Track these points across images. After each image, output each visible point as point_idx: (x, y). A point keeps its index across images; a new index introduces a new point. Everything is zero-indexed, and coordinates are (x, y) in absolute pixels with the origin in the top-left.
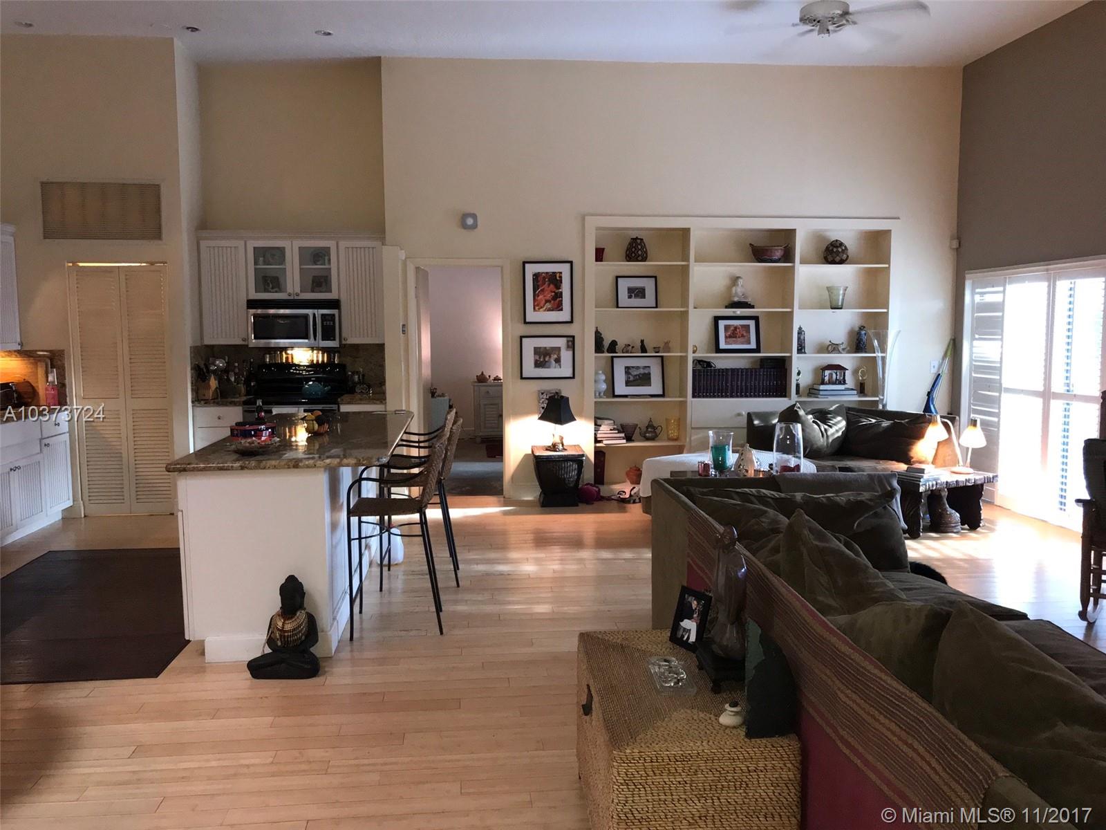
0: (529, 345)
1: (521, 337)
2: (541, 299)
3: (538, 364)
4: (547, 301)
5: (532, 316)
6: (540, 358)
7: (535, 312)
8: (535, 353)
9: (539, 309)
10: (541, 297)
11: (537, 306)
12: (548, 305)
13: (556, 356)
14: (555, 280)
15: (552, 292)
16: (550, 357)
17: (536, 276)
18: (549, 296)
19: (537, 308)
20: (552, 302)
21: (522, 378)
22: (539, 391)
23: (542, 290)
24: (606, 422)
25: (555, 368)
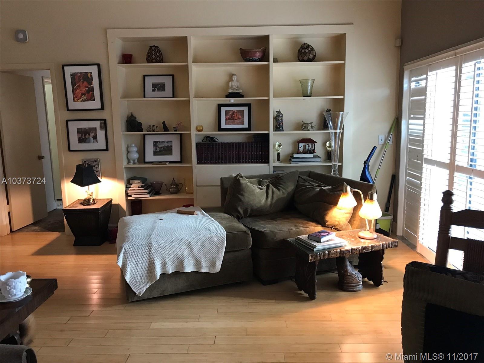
0: (73, 127)
1: (67, 121)
2: (78, 92)
3: (81, 141)
4: (83, 94)
5: (73, 105)
6: (82, 136)
7: (75, 102)
8: (78, 132)
9: (77, 100)
10: (78, 91)
11: (76, 98)
12: (84, 97)
13: (93, 134)
14: (87, 78)
15: (86, 87)
16: (89, 135)
17: (73, 76)
18: (84, 90)
19: (76, 99)
20: (87, 94)
21: (70, 150)
22: (82, 160)
23: (79, 86)
24: (136, 181)
25: (93, 143)
